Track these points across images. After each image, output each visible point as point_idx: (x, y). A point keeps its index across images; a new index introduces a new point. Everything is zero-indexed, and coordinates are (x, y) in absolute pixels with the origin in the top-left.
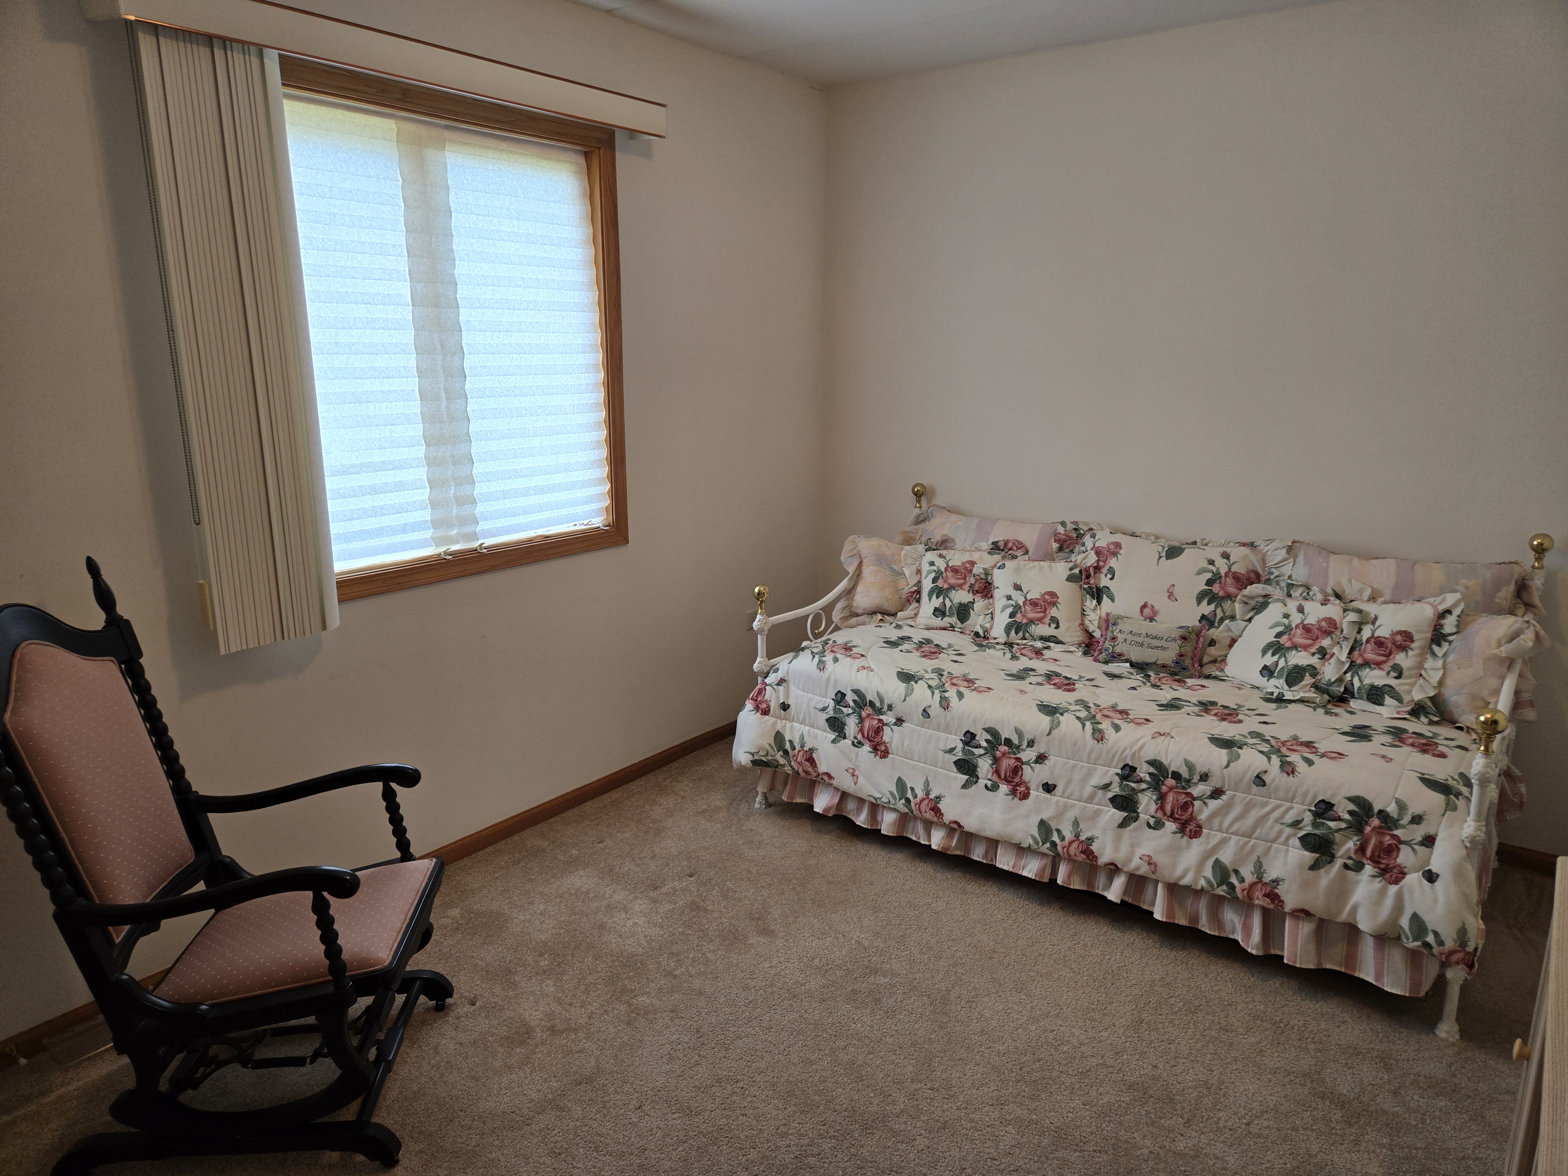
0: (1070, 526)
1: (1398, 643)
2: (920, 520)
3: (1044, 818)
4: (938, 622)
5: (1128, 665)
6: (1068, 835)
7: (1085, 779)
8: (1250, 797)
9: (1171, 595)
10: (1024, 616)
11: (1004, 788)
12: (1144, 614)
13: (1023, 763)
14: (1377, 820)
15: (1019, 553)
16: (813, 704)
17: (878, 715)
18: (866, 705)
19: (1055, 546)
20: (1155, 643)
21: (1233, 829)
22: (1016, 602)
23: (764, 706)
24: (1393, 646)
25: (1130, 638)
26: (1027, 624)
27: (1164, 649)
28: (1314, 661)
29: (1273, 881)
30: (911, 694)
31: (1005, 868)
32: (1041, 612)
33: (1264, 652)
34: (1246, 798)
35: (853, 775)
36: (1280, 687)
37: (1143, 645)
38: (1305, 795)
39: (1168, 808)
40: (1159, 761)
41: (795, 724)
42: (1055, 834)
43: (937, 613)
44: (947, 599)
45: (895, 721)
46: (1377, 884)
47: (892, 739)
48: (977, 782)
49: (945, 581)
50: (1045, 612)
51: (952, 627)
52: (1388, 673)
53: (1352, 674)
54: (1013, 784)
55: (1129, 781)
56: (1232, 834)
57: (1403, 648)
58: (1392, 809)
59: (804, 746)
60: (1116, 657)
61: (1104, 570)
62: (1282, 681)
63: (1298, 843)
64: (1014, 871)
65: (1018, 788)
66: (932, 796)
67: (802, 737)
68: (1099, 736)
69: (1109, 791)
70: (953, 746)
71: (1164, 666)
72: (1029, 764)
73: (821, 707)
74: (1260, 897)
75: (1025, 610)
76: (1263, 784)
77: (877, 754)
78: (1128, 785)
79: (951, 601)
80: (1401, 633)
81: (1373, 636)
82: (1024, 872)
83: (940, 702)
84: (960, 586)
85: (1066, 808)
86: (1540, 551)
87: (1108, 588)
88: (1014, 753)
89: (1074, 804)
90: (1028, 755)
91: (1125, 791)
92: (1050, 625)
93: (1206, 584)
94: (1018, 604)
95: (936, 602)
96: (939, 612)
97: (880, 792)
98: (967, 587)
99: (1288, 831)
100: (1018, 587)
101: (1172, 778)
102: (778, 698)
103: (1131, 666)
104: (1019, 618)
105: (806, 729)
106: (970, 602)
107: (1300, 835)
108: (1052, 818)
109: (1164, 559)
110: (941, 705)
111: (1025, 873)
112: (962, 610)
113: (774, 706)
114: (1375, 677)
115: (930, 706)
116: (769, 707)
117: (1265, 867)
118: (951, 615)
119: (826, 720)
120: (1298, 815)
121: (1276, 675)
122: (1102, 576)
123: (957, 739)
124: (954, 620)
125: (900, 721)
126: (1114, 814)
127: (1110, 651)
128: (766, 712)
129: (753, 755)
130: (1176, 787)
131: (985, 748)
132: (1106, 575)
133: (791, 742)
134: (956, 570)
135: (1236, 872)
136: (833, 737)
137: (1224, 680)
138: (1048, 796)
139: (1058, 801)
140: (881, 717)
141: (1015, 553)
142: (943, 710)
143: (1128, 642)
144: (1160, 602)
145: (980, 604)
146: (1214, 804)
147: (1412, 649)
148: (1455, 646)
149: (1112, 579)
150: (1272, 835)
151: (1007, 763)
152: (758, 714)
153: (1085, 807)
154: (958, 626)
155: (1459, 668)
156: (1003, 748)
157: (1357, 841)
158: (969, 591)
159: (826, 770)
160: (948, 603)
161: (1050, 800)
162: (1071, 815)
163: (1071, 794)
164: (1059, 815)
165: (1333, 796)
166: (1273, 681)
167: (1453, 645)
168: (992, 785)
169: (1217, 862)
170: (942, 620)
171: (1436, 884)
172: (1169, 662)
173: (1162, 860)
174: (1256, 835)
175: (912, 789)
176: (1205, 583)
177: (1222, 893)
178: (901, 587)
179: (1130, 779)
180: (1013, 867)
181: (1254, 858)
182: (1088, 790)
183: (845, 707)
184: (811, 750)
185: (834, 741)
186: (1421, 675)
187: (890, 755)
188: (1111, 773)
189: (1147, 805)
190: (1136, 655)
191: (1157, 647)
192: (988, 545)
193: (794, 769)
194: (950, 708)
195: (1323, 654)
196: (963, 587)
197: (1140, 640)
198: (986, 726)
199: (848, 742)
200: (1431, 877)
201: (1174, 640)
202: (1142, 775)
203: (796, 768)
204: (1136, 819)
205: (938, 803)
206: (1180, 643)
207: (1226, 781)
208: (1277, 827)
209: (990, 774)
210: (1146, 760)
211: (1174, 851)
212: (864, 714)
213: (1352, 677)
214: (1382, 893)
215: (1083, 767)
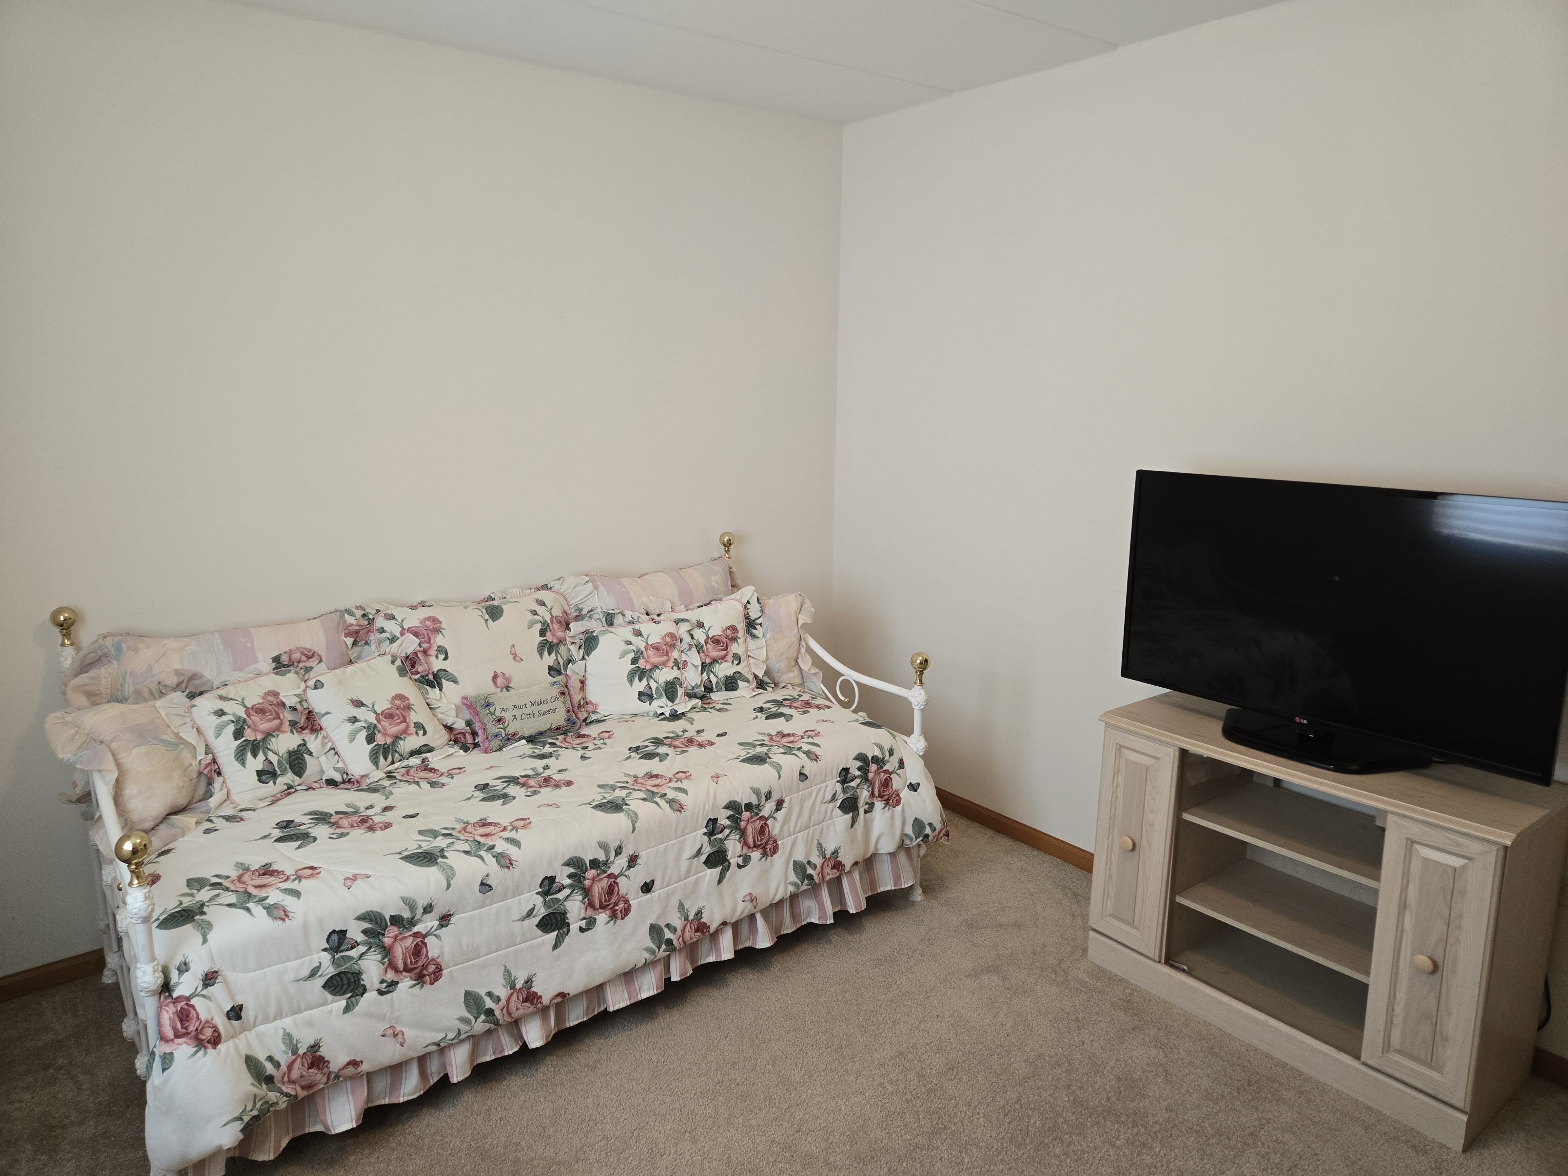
0: (359, 613)
1: (730, 637)
2: (88, 662)
3: (652, 922)
4: (271, 789)
5: (524, 742)
6: (678, 923)
7: (678, 857)
8: (801, 793)
9: (515, 656)
10: (385, 735)
11: (602, 917)
12: (498, 685)
13: (616, 877)
14: (874, 765)
15: (312, 663)
16: (291, 976)
17: (409, 929)
18: (386, 926)
19: (349, 641)
20: (544, 708)
21: (798, 828)
22: (366, 721)
23: (208, 1033)
24: (727, 640)
25: (517, 712)
26: (393, 742)
27: (553, 711)
28: (675, 673)
29: (833, 853)
30: (454, 875)
31: (622, 1005)
32: (401, 723)
33: (631, 681)
34: (798, 797)
35: (395, 1035)
36: (664, 706)
37: (534, 714)
38: (832, 771)
39: (750, 840)
40: (733, 801)
41: (262, 1028)
42: (666, 930)
43: (264, 778)
44: (270, 753)
45: (438, 923)
46: (888, 813)
47: (442, 949)
48: (569, 931)
49: (255, 730)
50: (405, 721)
51: (290, 789)
52: (733, 662)
53: (707, 673)
54: (611, 906)
55: (715, 835)
56: (798, 832)
57: (734, 639)
58: (877, 752)
59: (297, 1049)
60: (511, 738)
61: (433, 652)
62: (664, 700)
63: (839, 812)
64: (633, 1001)
65: (617, 908)
66: (519, 984)
67: (288, 1037)
68: (677, 806)
69: (702, 854)
70: (530, 906)
71: (558, 729)
72: (622, 875)
73: (306, 972)
74: (829, 872)
75: (383, 727)
76: (806, 777)
77: (424, 983)
78: (715, 839)
79: (275, 753)
80: (729, 628)
81: (708, 638)
82: (642, 995)
83: (498, 862)
84: (278, 729)
85: (668, 896)
86: (728, 545)
87: (444, 670)
88: (604, 872)
89: (675, 887)
90: (618, 865)
91: (715, 846)
92: (417, 734)
93: (541, 636)
94: (371, 724)
95: (256, 763)
96: (266, 775)
97: (440, 1031)
98: (286, 727)
99: (831, 805)
100: (358, 704)
101: (746, 811)
102: (219, 1007)
103: (528, 741)
104: (380, 739)
105: (287, 1023)
106: (300, 745)
107: (838, 805)
108: (659, 917)
109: (490, 621)
110: (502, 866)
111: (644, 995)
112: (295, 760)
113: (221, 1022)
114: (725, 669)
115: (487, 876)
116: (216, 1030)
117: (824, 846)
118: (283, 773)
119: (324, 987)
120: (833, 789)
121: (655, 696)
122: (433, 659)
123: (532, 895)
124: (289, 777)
125: (445, 919)
126: (711, 874)
127: (503, 735)
128: (216, 1041)
129: (240, 1118)
130: (752, 817)
131: (570, 886)
132: (437, 657)
133: (270, 1059)
134: (261, 709)
135: (809, 863)
136: (342, 1003)
137: (604, 720)
138: (649, 896)
139: (659, 894)
140: (415, 929)
141: (309, 664)
142: (506, 870)
143: (519, 718)
144: (508, 667)
145: (314, 743)
146: (780, 815)
147: (739, 638)
148: (767, 627)
149: (446, 658)
150: (822, 816)
151: (598, 889)
152: (210, 1051)
153: (685, 884)
154: (296, 783)
155: (776, 642)
156: (591, 873)
157: (868, 788)
158: (292, 732)
159: (346, 1060)
160: (274, 759)
161: (652, 898)
162: (674, 902)
163: (670, 880)
164: (664, 911)
165: (847, 762)
166: (655, 703)
167: (765, 625)
168: (587, 923)
169: (795, 863)
170: (275, 783)
171: (918, 790)
172: (562, 722)
173: (757, 892)
174: (812, 823)
175: (489, 994)
176: (538, 634)
177: (806, 887)
178: (187, 764)
179: (715, 832)
180: (630, 999)
181: (815, 843)
182: (684, 864)
183: (352, 948)
184: (315, 1047)
185: (347, 1009)
186: (749, 656)
187: (444, 972)
188: (699, 836)
189: (734, 847)
190: (530, 727)
191: (547, 712)
192: (270, 664)
193: (291, 1095)
194: (514, 863)
195: (679, 665)
196: (283, 729)
197: (528, 710)
198: (566, 859)
199: (371, 996)
200: (913, 787)
201: (557, 699)
202: (723, 822)
203: (293, 1093)
204: (729, 867)
205: (531, 987)
206: (561, 699)
207: (783, 788)
208: (824, 807)
209: (583, 911)
210: (724, 805)
211: (764, 874)
212: (387, 941)
213: (708, 675)
214: (893, 816)
215: (673, 845)
